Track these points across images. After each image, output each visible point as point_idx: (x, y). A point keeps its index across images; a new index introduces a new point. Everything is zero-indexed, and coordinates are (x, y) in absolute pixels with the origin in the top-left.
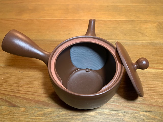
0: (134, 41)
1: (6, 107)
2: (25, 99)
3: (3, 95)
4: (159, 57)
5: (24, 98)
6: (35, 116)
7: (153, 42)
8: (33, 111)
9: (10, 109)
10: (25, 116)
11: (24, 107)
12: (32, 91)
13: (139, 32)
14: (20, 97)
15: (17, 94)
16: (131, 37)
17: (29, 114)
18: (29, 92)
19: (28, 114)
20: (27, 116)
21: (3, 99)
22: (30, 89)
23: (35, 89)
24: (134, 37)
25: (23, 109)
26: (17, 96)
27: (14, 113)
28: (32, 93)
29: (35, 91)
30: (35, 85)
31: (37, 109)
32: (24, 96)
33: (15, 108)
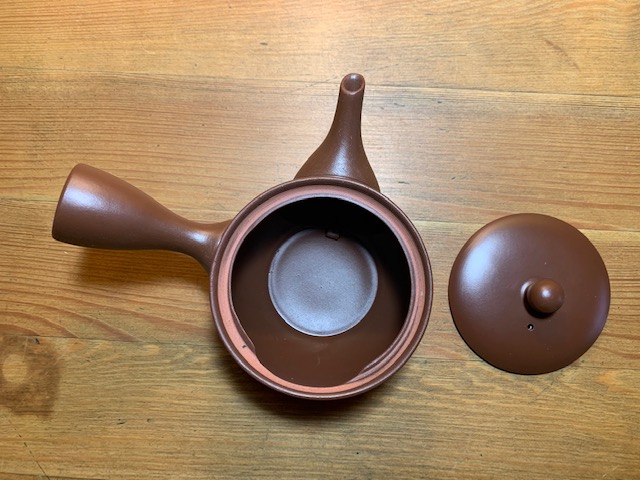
1: (106, 342)
3: (85, 307)
6: (188, 367)
10: (162, 368)
15: (125, 305)
16: (512, 72)
21: (91, 321)
22: (159, 289)
26: (125, 311)
28: (168, 302)
31: (190, 350)
33: (130, 345)
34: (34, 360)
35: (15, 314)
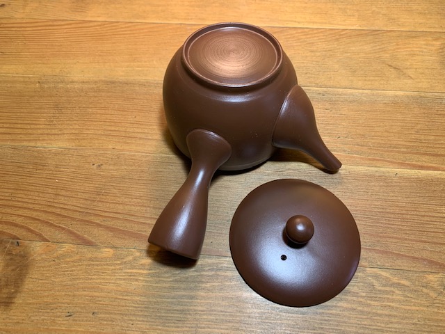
0: (375, 92)
1: (72, 246)
2: (111, 231)
3: (62, 219)
4: (433, 137)
5: (107, 228)
6: (134, 268)
7: (423, 94)
8: (130, 258)
9: (80, 250)
10: (113, 267)
11: (111, 248)
12: (125, 212)
13: (390, 66)
14: (99, 225)
15: (92, 218)
16: (369, 80)
17: (121, 264)
18: (119, 213)
19: (119, 262)
20: (118, 267)
21: (63, 229)
22: (121, 207)
23: (133, 207)
24: (376, 78)
25: (108, 252)
26: (92, 222)
27: (91, 259)
28: (126, 216)
29: (132, 213)
30: (132, 198)
31: (138, 254)
32: (109, 223)
33: (91, 248)
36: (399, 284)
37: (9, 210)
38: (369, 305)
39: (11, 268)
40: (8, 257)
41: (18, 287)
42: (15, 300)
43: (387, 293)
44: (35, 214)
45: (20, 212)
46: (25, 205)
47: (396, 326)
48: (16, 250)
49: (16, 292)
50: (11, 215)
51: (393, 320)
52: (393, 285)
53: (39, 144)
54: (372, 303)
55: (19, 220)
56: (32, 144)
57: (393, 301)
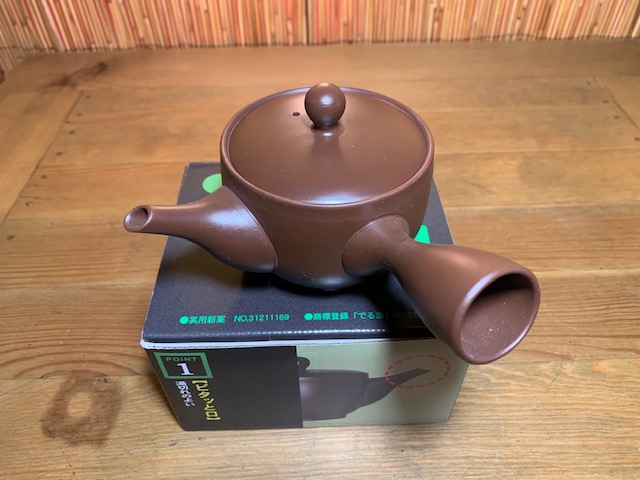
0: (462, 208)
7: (508, 207)
13: (473, 184)
24: (461, 196)
34: (100, 396)
35: (90, 361)
36: (513, 376)
37: (91, 349)
38: (487, 398)
39: (99, 406)
40: (96, 394)
41: (112, 423)
42: (110, 436)
43: (503, 385)
44: (121, 350)
45: (104, 349)
46: (109, 342)
47: (516, 414)
48: (105, 386)
49: (109, 428)
50: (95, 353)
51: (513, 408)
52: (507, 377)
53: (117, 282)
54: (490, 395)
55: (104, 357)
56: (110, 283)
57: (510, 391)
